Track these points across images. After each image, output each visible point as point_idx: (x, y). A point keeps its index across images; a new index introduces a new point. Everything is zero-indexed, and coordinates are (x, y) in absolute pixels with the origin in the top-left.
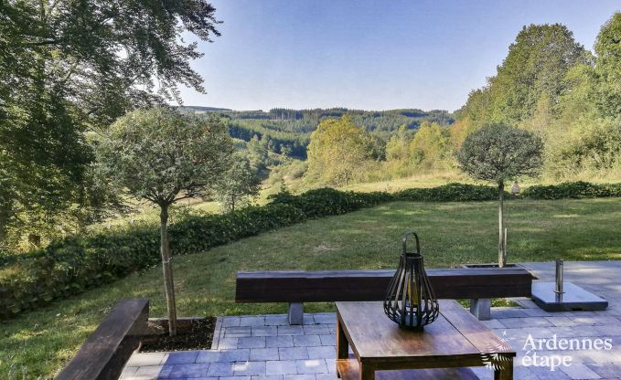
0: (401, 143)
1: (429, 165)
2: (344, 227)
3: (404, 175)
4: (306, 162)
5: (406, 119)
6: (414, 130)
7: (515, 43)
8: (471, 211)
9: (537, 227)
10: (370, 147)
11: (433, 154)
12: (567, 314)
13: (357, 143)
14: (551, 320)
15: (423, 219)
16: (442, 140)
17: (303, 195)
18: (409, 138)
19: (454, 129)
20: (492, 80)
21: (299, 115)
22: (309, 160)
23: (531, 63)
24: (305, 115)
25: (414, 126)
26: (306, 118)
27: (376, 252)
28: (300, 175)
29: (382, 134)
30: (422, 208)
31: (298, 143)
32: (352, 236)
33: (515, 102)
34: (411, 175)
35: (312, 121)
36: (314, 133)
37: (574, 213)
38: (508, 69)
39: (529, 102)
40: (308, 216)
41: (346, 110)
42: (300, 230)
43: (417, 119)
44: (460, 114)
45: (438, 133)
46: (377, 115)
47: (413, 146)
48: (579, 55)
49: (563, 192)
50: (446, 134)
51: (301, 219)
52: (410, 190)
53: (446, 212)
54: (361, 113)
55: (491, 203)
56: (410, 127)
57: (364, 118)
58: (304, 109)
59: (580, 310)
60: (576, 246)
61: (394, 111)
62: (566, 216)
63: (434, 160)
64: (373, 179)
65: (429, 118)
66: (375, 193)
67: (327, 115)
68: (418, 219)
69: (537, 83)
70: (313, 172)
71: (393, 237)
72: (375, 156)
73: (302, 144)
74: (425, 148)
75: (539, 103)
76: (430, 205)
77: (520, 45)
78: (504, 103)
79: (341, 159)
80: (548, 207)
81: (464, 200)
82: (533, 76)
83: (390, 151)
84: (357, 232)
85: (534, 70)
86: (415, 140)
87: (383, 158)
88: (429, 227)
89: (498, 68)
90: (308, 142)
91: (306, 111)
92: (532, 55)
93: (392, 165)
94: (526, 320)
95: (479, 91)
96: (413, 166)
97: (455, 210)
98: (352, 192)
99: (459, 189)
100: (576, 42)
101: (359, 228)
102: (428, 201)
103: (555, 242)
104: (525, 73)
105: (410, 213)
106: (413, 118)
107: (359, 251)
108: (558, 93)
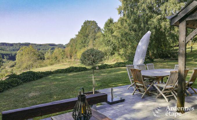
0: (49, 54)
1: (59, 61)
2: (39, 85)
3: (52, 64)
4: (15, 61)
5: (50, 46)
6: (53, 50)
7: (83, 25)
8: (79, 75)
9: (98, 78)
10: (39, 56)
11: (60, 58)
12: (116, 104)
13: (35, 54)
14: (112, 107)
15: (65, 79)
16: (62, 53)
17: (21, 74)
18: (52, 52)
19: (66, 49)
20: (77, 35)
21: (12, 45)
22: (17, 61)
23: (87, 31)
24: (14, 45)
25: (53, 49)
26: (14, 46)
27: (52, 93)
28: (13, 66)
29: (43, 51)
30: (63, 75)
31: (12, 55)
32: (43, 88)
33: (83, 42)
34: (54, 64)
35: (17, 47)
36: (18, 51)
37: (106, 73)
38: (81, 32)
39: (87, 42)
40: (24, 82)
41: (30, 43)
42: (21, 88)
43: (54, 47)
44: (67, 45)
45: (61, 51)
46: (41, 45)
47: (53, 55)
48: (99, 30)
49: (102, 67)
50: (63, 51)
51: (21, 83)
52: (58, 70)
53: (71, 76)
54: (35, 44)
55: (83, 72)
56: (52, 49)
57: (36, 46)
58: (14, 43)
59: (118, 102)
60: (110, 83)
61: (46, 44)
62: (104, 74)
63: (60, 59)
64: (41, 66)
65: (57, 46)
66: (47, 71)
67: (23, 45)
68: (63, 79)
69: (89, 37)
70: (18, 65)
71: (57, 86)
72: (41, 59)
73: (13, 55)
74: (57, 55)
75: (90, 42)
76: (65, 74)
77: (84, 26)
78: (80, 42)
79: (29, 60)
80: (99, 72)
81: (75, 72)
82: (88, 35)
83: (46, 57)
84: (44, 86)
85: (88, 33)
86: (54, 53)
87: (44, 59)
88: (67, 82)
89: (79, 32)
90: (16, 55)
91: (14, 44)
92: (88, 29)
93: (47, 61)
94: (106, 108)
95: (73, 38)
96: (54, 61)
97: (73, 75)
98: (39, 72)
99: (73, 68)
100: (98, 26)
101: (44, 85)
102: (64, 73)
103: (104, 82)
104: (86, 34)
105: (60, 77)
106: (53, 46)
107: (46, 93)
108: (94, 40)
